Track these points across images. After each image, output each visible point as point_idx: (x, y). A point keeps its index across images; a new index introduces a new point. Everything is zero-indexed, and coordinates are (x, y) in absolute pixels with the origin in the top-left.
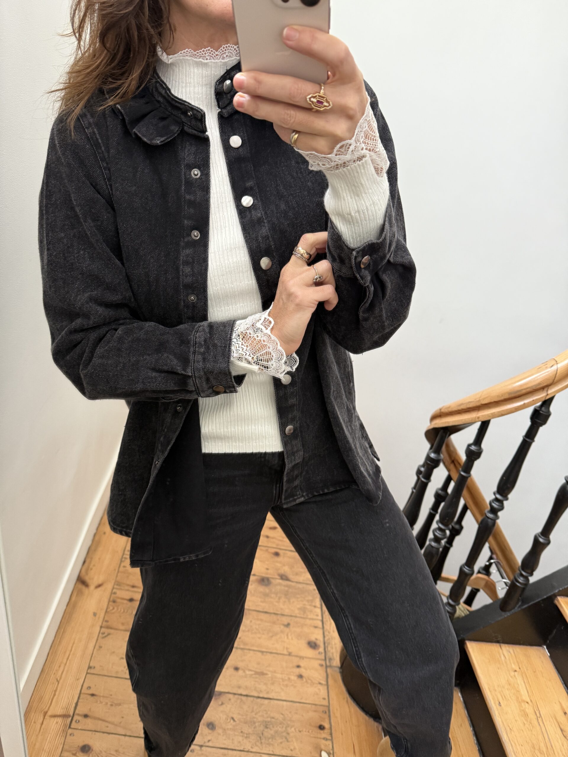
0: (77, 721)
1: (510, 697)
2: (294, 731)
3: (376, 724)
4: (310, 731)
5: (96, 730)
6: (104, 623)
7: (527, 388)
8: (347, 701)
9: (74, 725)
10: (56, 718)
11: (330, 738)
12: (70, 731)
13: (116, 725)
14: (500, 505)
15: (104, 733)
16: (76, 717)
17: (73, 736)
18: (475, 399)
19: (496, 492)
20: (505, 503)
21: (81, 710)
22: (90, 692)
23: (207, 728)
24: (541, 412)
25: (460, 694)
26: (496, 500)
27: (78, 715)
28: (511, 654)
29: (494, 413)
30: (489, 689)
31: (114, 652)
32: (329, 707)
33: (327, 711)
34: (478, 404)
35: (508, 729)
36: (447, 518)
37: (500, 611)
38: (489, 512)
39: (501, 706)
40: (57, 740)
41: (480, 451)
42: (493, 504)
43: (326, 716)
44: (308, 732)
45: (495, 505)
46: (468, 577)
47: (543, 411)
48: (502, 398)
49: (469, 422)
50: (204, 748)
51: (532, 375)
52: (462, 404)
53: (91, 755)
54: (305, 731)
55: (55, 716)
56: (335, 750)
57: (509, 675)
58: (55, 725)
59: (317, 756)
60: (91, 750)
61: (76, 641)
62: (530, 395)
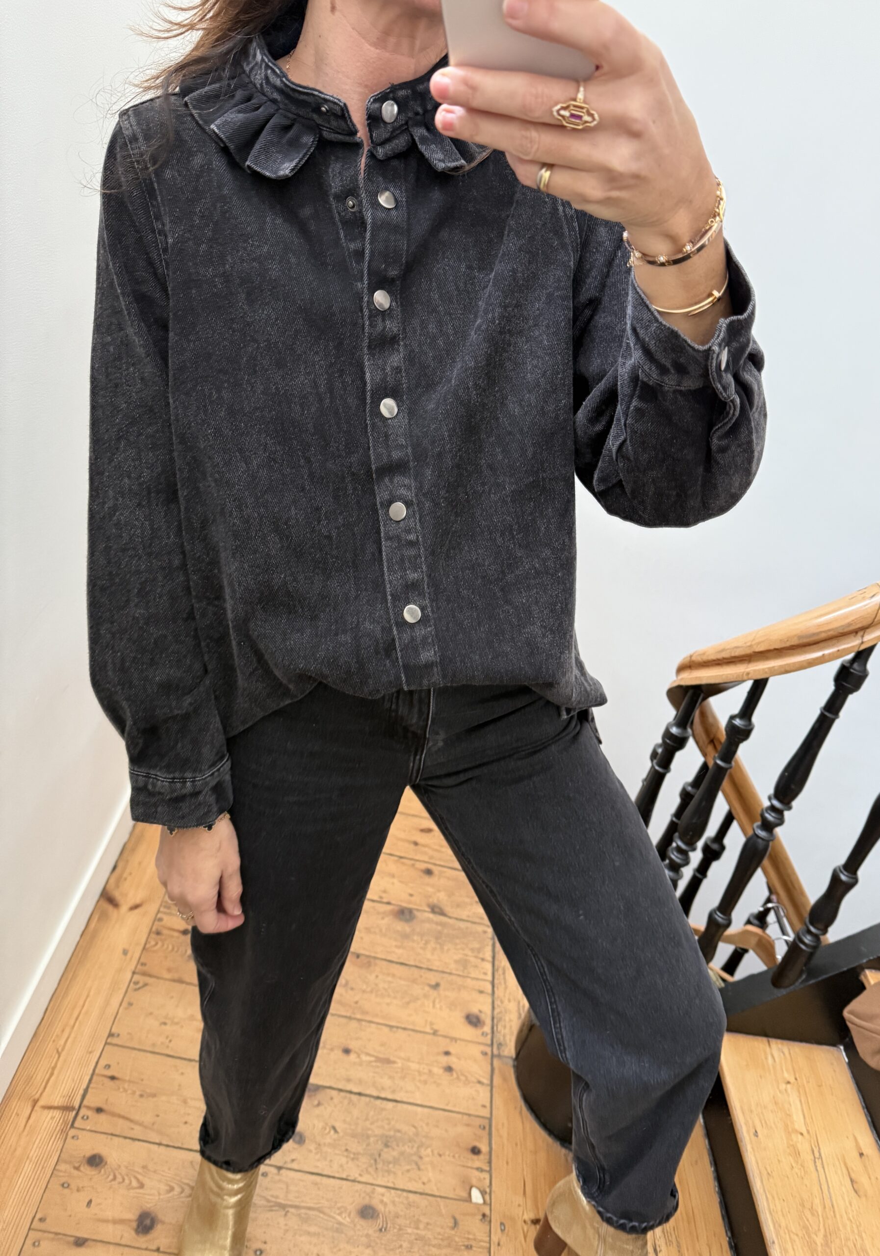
0: (85, 1117)
1: (774, 1123)
2: (430, 1154)
3: (564, 1151)
4: (457, 1156)
5: (114, 1133)
6: (139, 967)
7: (829, 630)
8: (521, 1113)
9: (79, 1123)
10: (52, 1111)
11: (488, 1169)
12: (72, 1132)
13: (146, 1127)
14: (779, 817)
15: (125, 1138)
16: (83, 1112)
17: (78, 1139)
18: (745, 643)
19: (772, 797)
20: (786, 814)
21: (93, 1100)
22: (109, 1073)
24: (852, 670)
26: (772, 808)
27: (88, 1108)
28: (784, 1054)
29: (774, 667)
30: (742, 1108)
31: (151, 1014)
32: (490, 1120)
33: (488, 1126)
34: (749, 651)
35: (764, 1173)
36: (691, 833)
37: (772, 987)
38: (758, 827)
39: (757, 1136)
40: (51, 1142)
41: (750, 728)
42: (767, 815)
43: (485, 1134)
44: (454, 1157)
45: (770, 817)
46: (721, 930)
47: (854, 669)
48: (790, 644)
49: (732, 680)
50: (283, 1172)
51: (840, 609)
52: (723, 650)
53: (103, 1171)
54: (449, 1156)
55: (50, 1108)
56: (494, 1188)
57: (778, 1088)
58: (49, 1121)
59: (464, 1194)
60: (103, 1164)
61: (92, 993)
62: (834, 641)
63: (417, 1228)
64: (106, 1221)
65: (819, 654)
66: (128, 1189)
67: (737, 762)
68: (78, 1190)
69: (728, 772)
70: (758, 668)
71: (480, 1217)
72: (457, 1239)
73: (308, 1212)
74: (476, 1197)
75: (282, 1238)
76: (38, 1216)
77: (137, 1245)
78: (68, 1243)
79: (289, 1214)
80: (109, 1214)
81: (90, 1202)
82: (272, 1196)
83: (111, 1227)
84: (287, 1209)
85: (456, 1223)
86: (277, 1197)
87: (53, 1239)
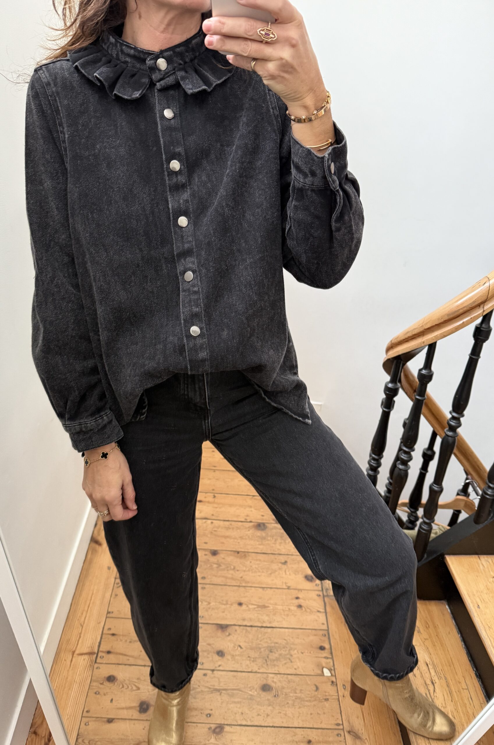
0: (102, 657)
1: (489, 600)
2: (297, 653)
4: (312, 652)
5: (119, 663)
7: (464, 307)
9: (99, 660)
10: (83, 656)
11: (331, 657)
12: (96, 665)
13: (136, 658)
14: (458, 422)
15: (125, 665)
16: (100, 654)
17: (100, 668)
18: (420, 326)
19: (452, 411)
20: (462, 419)
21: (104, 647)
22: (111, 632)
23: (217, 656)
24: (482, 329)
25: (447, 607)
26: (453, 418)
27: (102, 652)
28: (489, 563)
29: (439, 334)
30: (468, 594)
32: (328, 630)
33: (327, 634)
34: (422, 329)
35: (487, 627)
36: (409, 441)
37: (475, 524)
38: (447, 431)
39: (479, 608)
40: (86, 672)
41: (431, 374)
42: (451, 423)
43: (326, 639)
44: (310, 653)
45: (453, 423)
46: (438, 494)
47: (483, 328)
48: (442, 320)
50: (215, 672)
51: (468, 294)
52: (408, 332)
53: (116, 683)
54: (308, 653)
55: (82, 654)
56: (336, 667)
57: (488, 581)
58: (82, 662)
59: (319, 672)
60: (116, 680)
61: (94, 592)
62: (468, 314)
63: (296, 693)
64: (123, 708)
65: (461, 322)
66: (132, 691)
67: (428, 396)
68: (105, 695)
69: (424, 401)
70: (429, 338)
71: (331, 683)
72: (319, 696)
73: (232, 691)
74: (327, 672)
75: (220, 707)
76: (85, 710)
77: (141, 719)
78: (104, 722)
79: (222, 694)
80: (123, 705)
81: (112, 700)
82: (211, 685)
83: (125, 711)
84: (221, 691)
85: (317, 688)
86: (214, 686)
87: (95, 721)
